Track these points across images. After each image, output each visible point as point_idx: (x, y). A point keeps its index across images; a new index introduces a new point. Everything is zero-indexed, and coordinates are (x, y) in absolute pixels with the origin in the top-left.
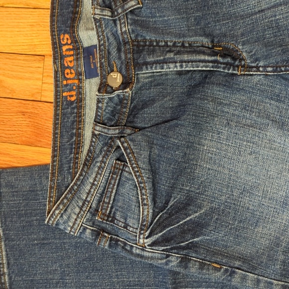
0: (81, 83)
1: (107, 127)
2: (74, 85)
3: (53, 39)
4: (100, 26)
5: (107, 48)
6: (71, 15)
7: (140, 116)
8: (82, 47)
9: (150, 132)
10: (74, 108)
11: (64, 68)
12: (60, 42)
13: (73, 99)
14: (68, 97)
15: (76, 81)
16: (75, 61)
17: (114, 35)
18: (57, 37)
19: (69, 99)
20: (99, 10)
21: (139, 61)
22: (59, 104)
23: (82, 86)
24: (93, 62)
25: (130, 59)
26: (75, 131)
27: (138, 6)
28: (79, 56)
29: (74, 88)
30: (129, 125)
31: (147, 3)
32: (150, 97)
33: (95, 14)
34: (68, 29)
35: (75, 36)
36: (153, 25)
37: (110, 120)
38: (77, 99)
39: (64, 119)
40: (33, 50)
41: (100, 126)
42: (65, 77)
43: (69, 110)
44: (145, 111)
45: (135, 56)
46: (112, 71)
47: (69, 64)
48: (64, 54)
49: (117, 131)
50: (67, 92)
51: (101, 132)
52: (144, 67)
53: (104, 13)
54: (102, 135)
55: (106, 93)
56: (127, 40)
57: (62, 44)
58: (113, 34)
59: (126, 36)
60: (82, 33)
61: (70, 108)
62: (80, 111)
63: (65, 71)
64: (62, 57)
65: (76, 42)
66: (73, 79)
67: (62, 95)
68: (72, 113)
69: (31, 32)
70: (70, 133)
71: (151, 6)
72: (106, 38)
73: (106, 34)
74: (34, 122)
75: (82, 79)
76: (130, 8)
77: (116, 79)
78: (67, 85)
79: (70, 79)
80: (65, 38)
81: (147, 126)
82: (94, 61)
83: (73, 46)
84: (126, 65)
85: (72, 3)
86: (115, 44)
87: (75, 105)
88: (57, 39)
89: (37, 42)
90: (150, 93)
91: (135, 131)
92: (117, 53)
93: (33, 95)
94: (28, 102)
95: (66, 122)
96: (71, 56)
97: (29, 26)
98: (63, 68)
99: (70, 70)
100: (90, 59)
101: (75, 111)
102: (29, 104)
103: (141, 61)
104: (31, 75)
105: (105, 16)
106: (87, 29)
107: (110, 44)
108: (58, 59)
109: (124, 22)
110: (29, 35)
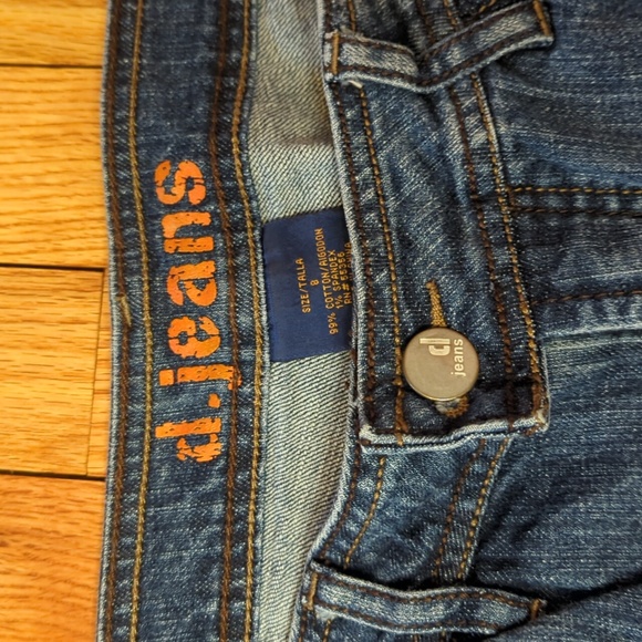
0: (247, 379)
1: (380, 588)
2: (213, 391)
3: (114, 184)
4: (361, 123)
5: (393, 220)
6: (206, 79)
7: (553, 536)
8: (253, 220)
9: (616, 616)
10: (209, 498)
11: (166, 309)
12: (153, 194)
13: (206, 453)
14: (182, 444)
15: (225, 373)
16: (223, 284)
17: (426, 165)
18: (135, 172)
19: (184, 452)
20: (362, 49)
21: (557, 283)
22: (133, 476)
23: (252, 395)
24: (308, 287)
25: (507, 270)
26: (213, 607)
27: (538, 38)
28: (241, 259)
29: (215, 402)
30: (496, 577)
31: (582, 26)
32: (591, 445)
33: (342, 68)
34: (198, 137)
35: (232, 170)
36: (607, 121)
37: (392, 551)
38: (226, 454)
39: (160, 549)
40: (49, 246)
41: (346, 585)
42: (169, 354)
43: (186, 507)
44: (576, 511)
45: (533, 256)
46: (424, 326)
47: (193, 293)
48: (169, 247)
49: (439, 612)
50: (176, 419)
51: (352, 612)
52: (587, 309)
53: (387, 65)
54: (354, 628)
55: (414, 436)
56: (488, 189)
57: (159, 204)
58: (420, 157)
59: (484, 169)
60: (266, 156)
61: (189, 495)
62: (240, 509)
63: (168, 324)
64: (159, 264)
65: (232, 195)
66: (210, 362)
67: (152, 433)
68: (199, 522)
69: (37, 168)
70: (188, 619)
71: (599, 37)
72: (386, 179)
73: (389, 158)
74: (51, 578)
75: (252, 363)
76: (502, 45)
77: (447, 361)
78: (175, 389)
79: (193, 362)
80: (179, 177)
81: (588, 583)
82: (315, 282)
83: (214, 215)
84: (491, 297)
85: (208, 29)
86: (430, 202)
87: (214, 481)
88: (136, 183)
89: (67, 209)
90: (593, 429)
91: (528, 606)
92: (445, 244)
93: (46, 450)
94: (22, 484)
95: (171, 562)
96: (202, 257)
97: (29, 143)
98: (164, 311)
99: (198, 323)
100: (294, 272)
101: (218, 509)
102: (27, 492)
103: (564, 279)
104: (38, 358)
105: (391, 74)
106: (288, 140)
107: (405, 205)
108: (138, 271)
109: (477, 108)
110: (29, 180)
